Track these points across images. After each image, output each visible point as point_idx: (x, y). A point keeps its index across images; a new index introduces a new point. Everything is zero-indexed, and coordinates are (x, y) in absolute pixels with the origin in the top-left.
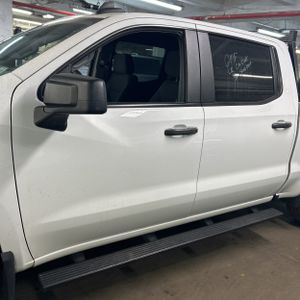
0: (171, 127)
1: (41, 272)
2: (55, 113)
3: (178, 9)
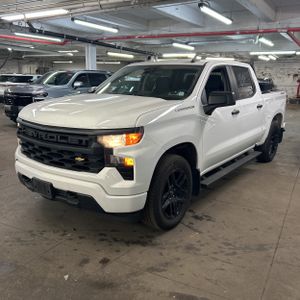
3: (115, 31)
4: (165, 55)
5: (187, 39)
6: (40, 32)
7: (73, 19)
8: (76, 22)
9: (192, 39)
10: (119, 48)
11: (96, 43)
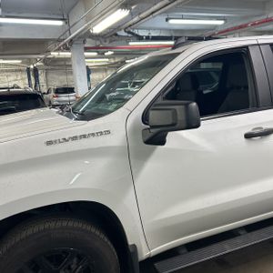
0: (249, 130)
1: (156, 262)
2: (159, 132)
3: (221, 22)
7: (167, 20)
8: (171, 21)
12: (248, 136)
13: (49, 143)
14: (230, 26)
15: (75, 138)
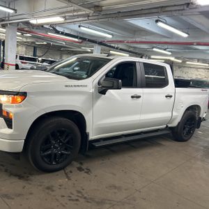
3: (110, 36)
4: (152, 57)
5: (166, 46)
6: (62, 33)
7: (79, 26)
8: (82, 28)
9: (170, 46)
10: (117, 48)
11: (101, 43)
12: (132, 97)
13: (66, 86)
14: (115, 39)
15: (75, 86)
